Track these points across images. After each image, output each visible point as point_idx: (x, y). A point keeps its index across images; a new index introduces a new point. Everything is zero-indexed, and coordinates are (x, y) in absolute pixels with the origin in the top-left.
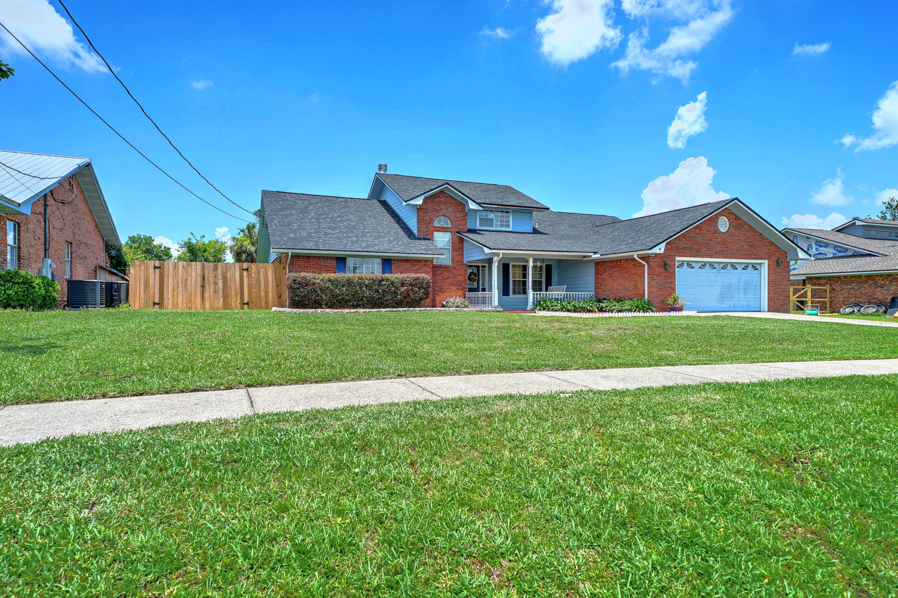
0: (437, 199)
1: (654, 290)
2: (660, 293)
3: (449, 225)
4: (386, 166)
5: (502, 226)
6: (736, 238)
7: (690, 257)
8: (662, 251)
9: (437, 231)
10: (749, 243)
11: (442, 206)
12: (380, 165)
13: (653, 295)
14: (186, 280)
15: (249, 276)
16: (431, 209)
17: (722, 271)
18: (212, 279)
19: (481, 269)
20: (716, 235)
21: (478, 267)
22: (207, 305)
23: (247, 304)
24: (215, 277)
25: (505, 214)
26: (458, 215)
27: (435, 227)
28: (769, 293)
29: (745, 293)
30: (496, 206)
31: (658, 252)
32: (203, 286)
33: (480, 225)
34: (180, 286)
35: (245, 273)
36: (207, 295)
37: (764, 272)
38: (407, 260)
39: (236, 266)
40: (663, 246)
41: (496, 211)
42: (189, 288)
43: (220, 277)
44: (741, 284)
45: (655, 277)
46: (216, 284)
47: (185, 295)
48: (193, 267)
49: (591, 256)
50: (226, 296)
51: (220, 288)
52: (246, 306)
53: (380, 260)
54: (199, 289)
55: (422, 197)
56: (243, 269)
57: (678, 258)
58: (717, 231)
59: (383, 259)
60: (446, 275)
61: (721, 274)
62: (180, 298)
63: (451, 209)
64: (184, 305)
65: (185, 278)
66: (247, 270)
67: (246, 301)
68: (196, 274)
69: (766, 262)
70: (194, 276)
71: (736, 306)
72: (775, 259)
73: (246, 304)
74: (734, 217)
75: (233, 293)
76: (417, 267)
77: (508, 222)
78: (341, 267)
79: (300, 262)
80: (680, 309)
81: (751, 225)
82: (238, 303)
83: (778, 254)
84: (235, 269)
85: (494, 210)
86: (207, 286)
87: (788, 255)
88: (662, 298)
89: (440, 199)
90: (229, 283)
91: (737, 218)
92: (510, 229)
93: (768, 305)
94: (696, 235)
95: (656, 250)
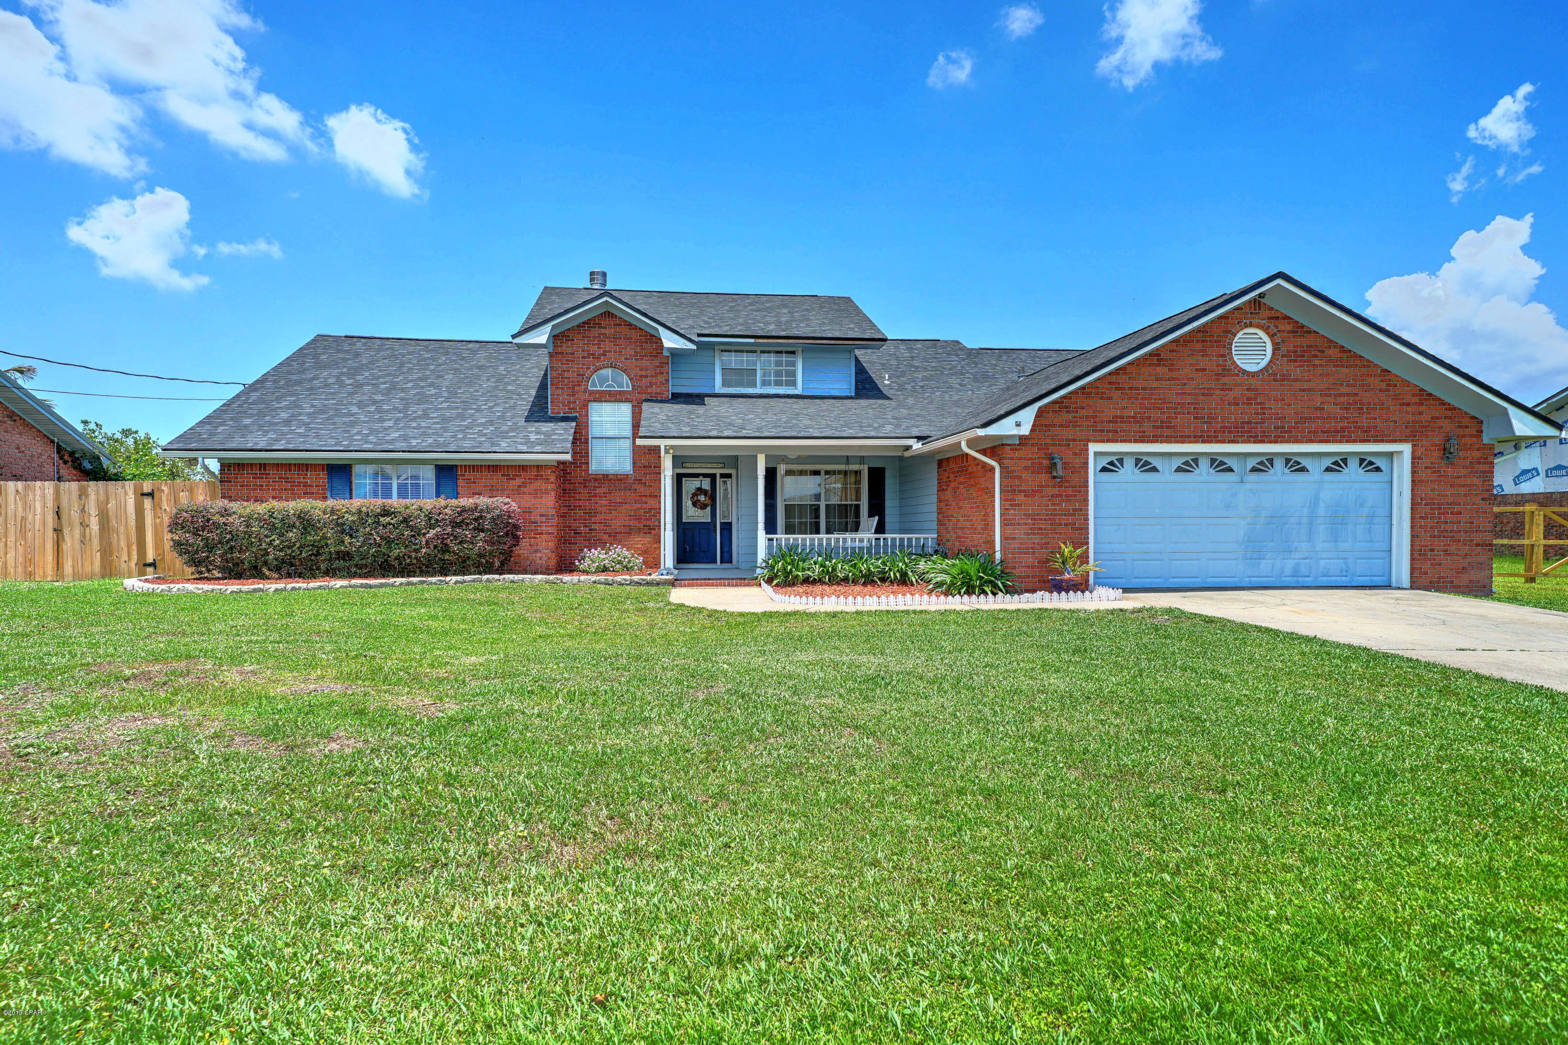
0: (596, 332)
1: (1020, 532)
2: (1036, 539)
3: (627, 387)
4: (604, 275)
5: (778, 383)
6: (1298, 385)
7: (1136, 441)
8: (1025, 430)
9: (595, 401)
10: (1341, 400)
11: (607, 345)
12: (592, 273)
13: (1015, 545)
14: (23, 519)
15: (156, 507)
16: (580, 354)
17: (1254, 477)
18: (75, 516)
19: (718, 480)
20: (1226, 380)
21: (713, 477)
22: (68, 569)
23: (153, 565)
24: (83, 510)
25: (784, 358)
26: (645, 363)
27: (592, 393)
28: (1413, 537)
29: (1335, 537)
30: (752, 340)
31: (1015, 431)
32: (58, 531)
33: (725, 384)
34: (12, 530)
35: (148, 503)
36: (67, 546)
37: (1400, 476)
38: (494, 468)
39: (127, 487)
40: (1027, 417)
41: (763, 352)
42: (29, 535)
43: (93, 511)
44: (1321, 511)
45: (1021, 498)
46: (84, 525)
47: (20, 549)
48: (38, 492)
50: (107, 552)
51: (93, 534)
52: (150, 569)
53: (433, 467)
54: (50, 534)
55: (548, 328)
56: (143, 494)
57: (1093, 448)
58: (1229, 370)
59: (436, 466)
60: (618, 497)
61: (1248, 486)
62: (11, 555)
63: (629, 351)
64: (20, 569)
65: (20, 513)
66: (151, 495)
67: (150, 559)
68: (44, 506)
69: (1406, 449)
70: (39, 511)
71: (1303, 570)
72: (1438, 439)
73: (150, 565)
74: (1285, 328)
75: (123, 544)
76: (518, 481)
77: (794, 374)
79: (246, 477)
80: (1081, 586)
81: (1346, 347)
82: (133, 564)
83: (1447, 426)
84: (126, 493)
85: (759, 349)
86: (66, 531)
87: (1484, 427)
88: (1043, 554)
89: (603, 331)
90: (113, 523)
91: (1300, 330)
92: (799, 391)
93: (1413, 570)
94: (1155, 384)
95: (1006, 428)
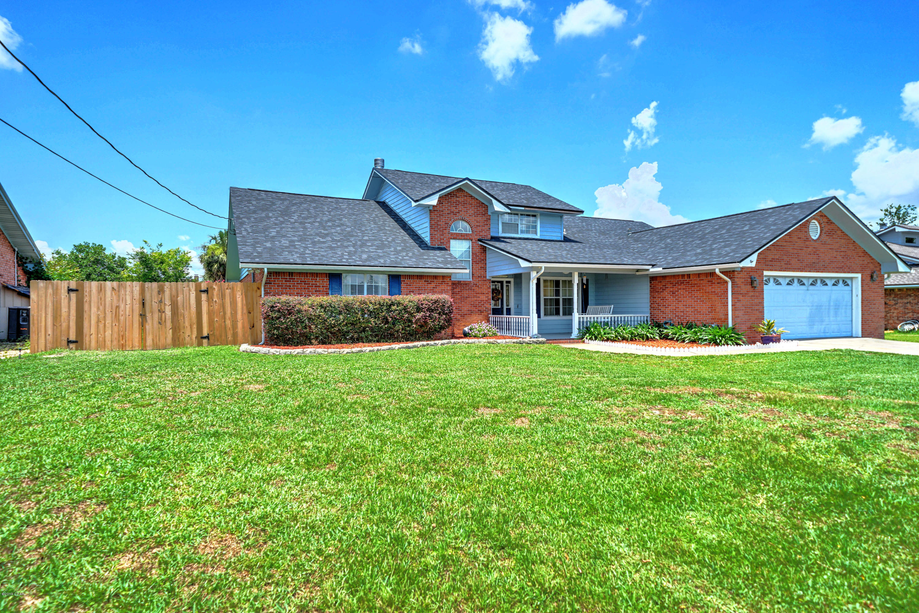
0: (454, 199)
1: (740, 313)
2: (747, 317)
3: (469, 231)
4: (383, 161)
5: (528, 232)
6: (829, 247)
7: (780, 271)
8: (753, 265)
9: (454, 239)
10: (842, 253)
11: (460, 207)
12: (376, 160)
13: (738, 320)
14: (118, 307)
15: (210, 300)
16: (446, 211)
17: (812, 288)
18: (155, 306)
19: (505, 284)
20: (807, 243)
21: (502, 282)
22: (149, 341)
23: (207, 337)
24: (161, 302)
25: (532, 219)
26: (479, 218)
27: (452, 234)
28: (863, 314)
29: (836, 314)
30: (523, 208)
31: (750, 265)
32: (143, 316)
33: (503, 232)
34: (109, 315)
35: (204, 296)
36: (148, 327)
37: (857, 288)
38: (420, 276)
39: (191, 286)
40: (754, 257)
41: (522, 215)
42: (122, 318)
43: (168, 302)
44: (832, 304)
45: (740, 297)
46: (161, 311)
47: (116, 329)
48: (128, 289)
49: (648, 270)
50: (176, 329)
51: (167, 318)
52: (205, 341)
53: (386, 277)
54: (137, 318)
55: (437, 196)
56: (201, 291)
57: (766, 273)
58: (808, 239)
59: (389, 276)
60: (465, 293)
61: (809, 292)
62: (108, 333)
63: (471, 212)
64: (115, 343)
65: (115, 303)
66: (206, 291)
67: (205, 334)
68: (133, 298)
69: (859, 276)
70: (129, 302)
71: (827, 331)
72: (869, 273)
73: (205, 338)
74: (826, 220)
75: (187, 324)
76: (433, 285)
77: (535, 227)
78: (335, 286)
79: (281, 281)
80: (777, 340)
81: (844, 230)
82: (194, 336)
83: (871, 266)
84: (190, 290)
85: (519, 213)
86: (148, 315)
87: (882, 267)
88: (749, 324)
89: (458, 199)
90: (181, 310)
91: (830, 222)
92: (538, 237)
93: (862, 329)
94: (785, 244)
95: (746, 264)
